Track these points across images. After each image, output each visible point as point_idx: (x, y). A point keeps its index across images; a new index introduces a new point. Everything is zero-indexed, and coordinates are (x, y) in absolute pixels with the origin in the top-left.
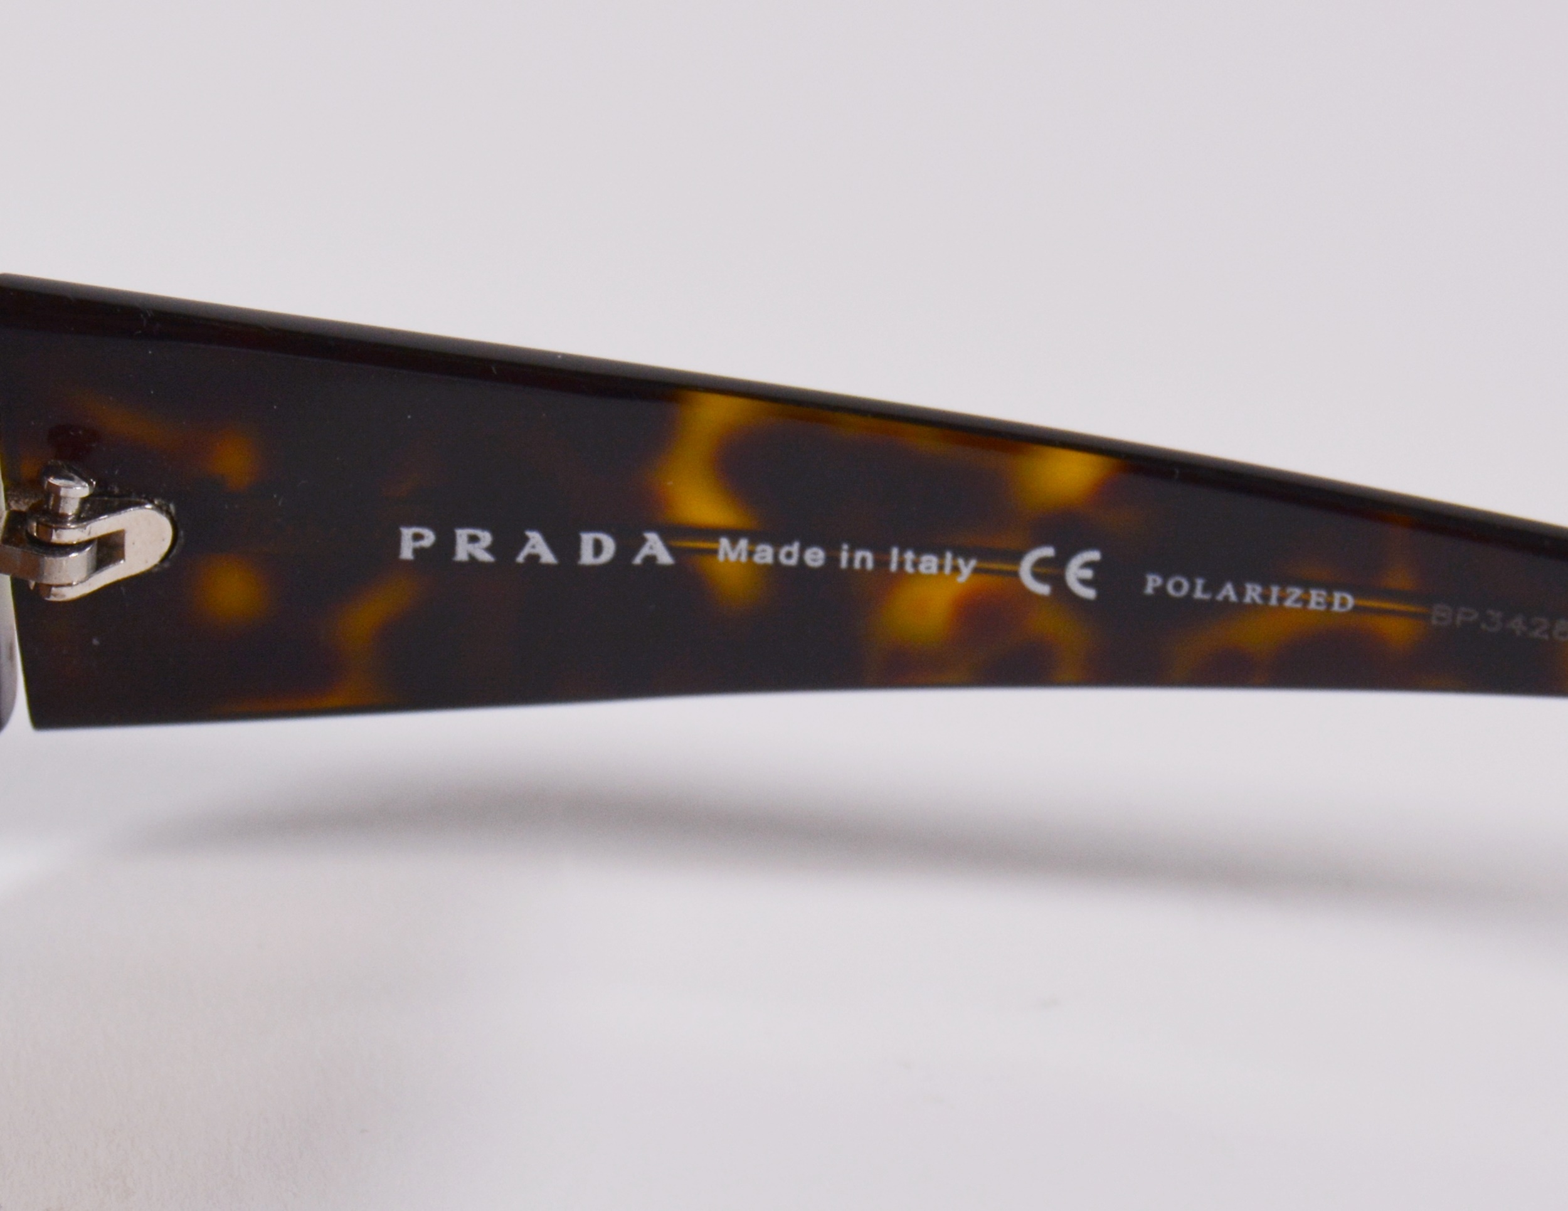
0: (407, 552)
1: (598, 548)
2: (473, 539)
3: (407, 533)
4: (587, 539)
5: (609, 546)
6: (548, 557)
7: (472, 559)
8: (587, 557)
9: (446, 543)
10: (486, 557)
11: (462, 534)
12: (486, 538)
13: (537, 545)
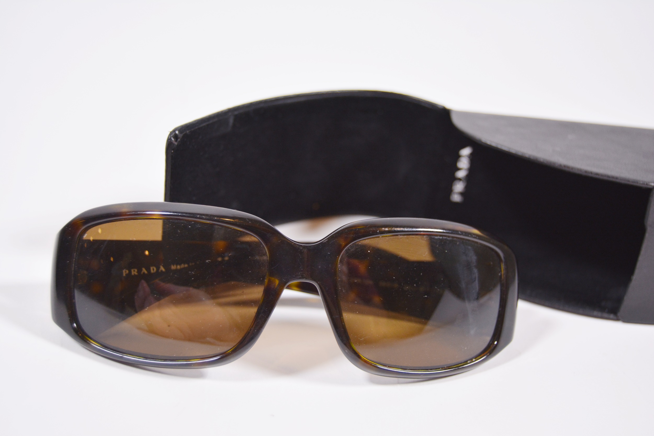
0: (124, 275)
1: (153, 269)
2: (134, 271)
3: (124, 271)
4: (152, 268)
5: (155, 269)
6: (146, 272)
7: (135, 274)
8: (152, 271)
9: (130, 272)
10: (136, 274)
11: (132, 270)
12: (136, 270)
13: (144, 270)
